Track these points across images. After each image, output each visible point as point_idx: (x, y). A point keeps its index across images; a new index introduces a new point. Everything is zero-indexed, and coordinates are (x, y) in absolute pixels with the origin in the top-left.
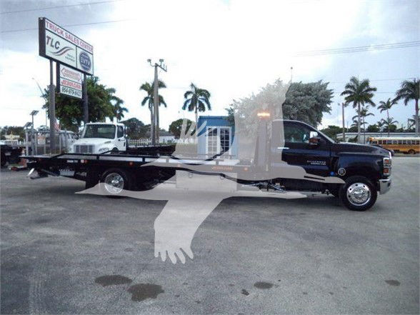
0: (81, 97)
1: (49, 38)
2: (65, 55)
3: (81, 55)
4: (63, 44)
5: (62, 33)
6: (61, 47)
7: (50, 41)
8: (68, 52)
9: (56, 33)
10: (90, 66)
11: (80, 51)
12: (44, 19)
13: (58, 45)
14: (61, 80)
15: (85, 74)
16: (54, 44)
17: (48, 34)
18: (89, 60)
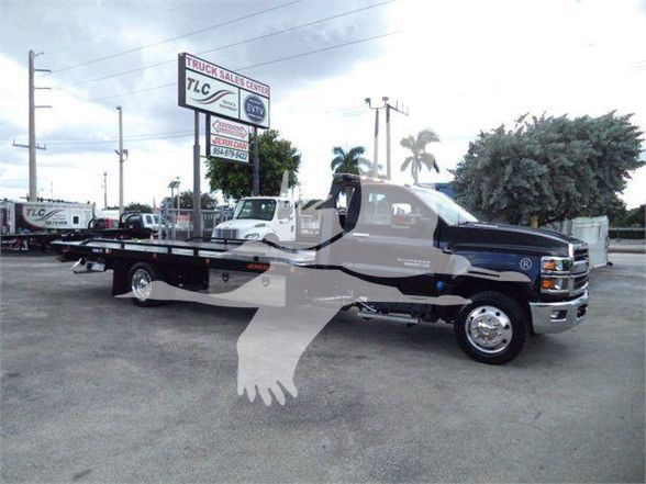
0: (247, 161)
1: (191, 80)
2: (220, 101)
3: (247, 101)
4: (216, 86)
5: (214, 71)
6: (212, 92)
7: (193, 84)
8: (223, 98)
9: (205, 72)
10: (263, 116)
11: (245, 95)
12: (185, 54)
13: (206, 89)
14: (213, 138)
15: (256, 126)
16: (199, 88)
17: (189, 74)
18: (262, 106)
